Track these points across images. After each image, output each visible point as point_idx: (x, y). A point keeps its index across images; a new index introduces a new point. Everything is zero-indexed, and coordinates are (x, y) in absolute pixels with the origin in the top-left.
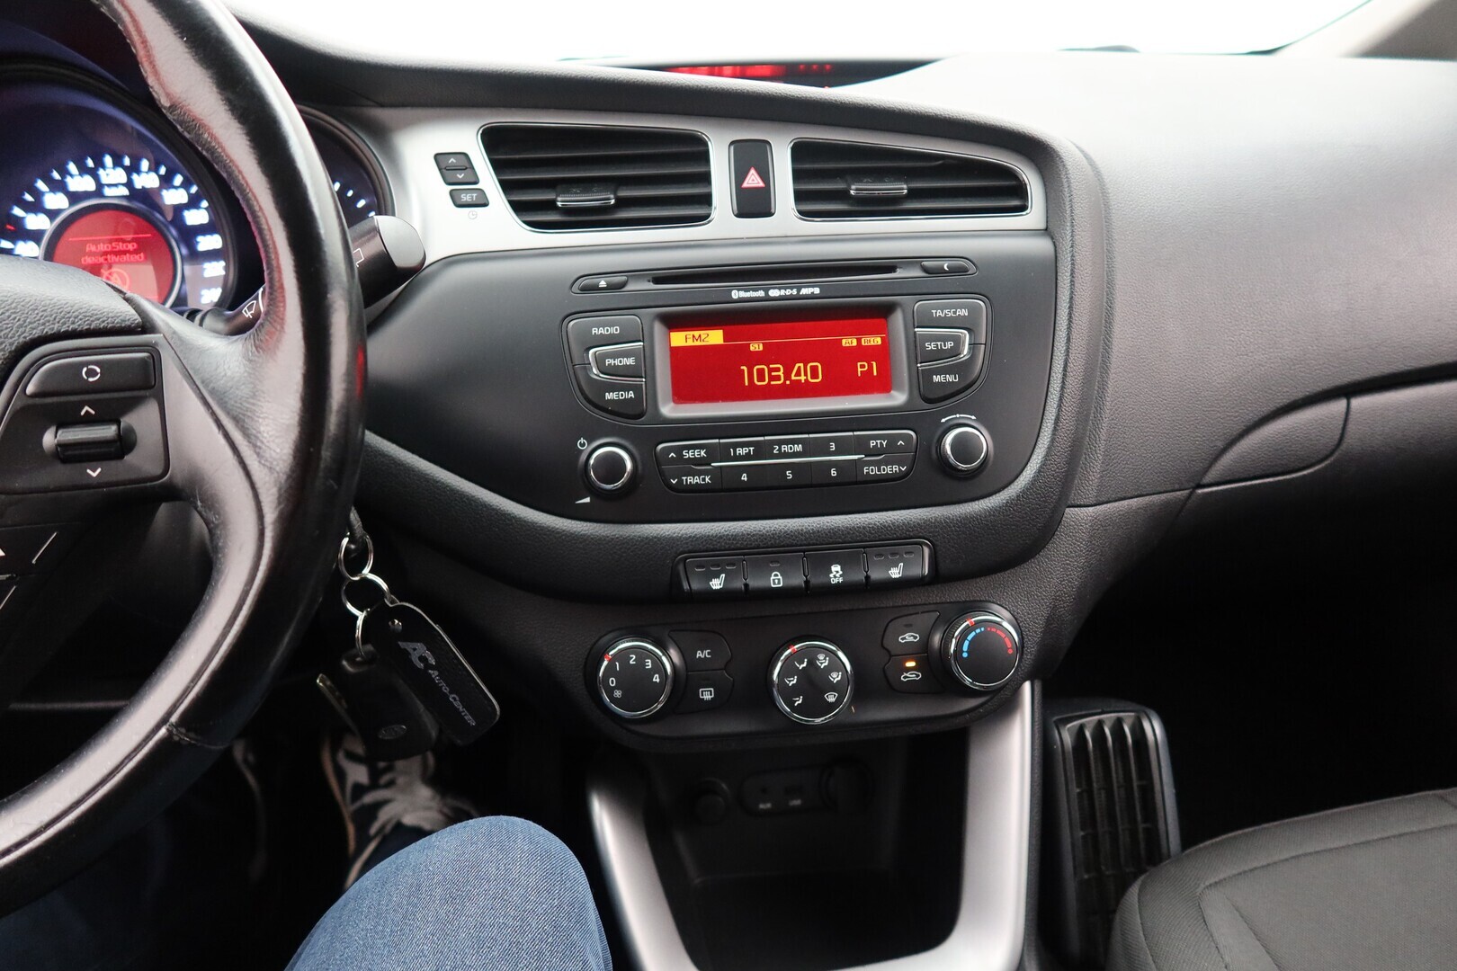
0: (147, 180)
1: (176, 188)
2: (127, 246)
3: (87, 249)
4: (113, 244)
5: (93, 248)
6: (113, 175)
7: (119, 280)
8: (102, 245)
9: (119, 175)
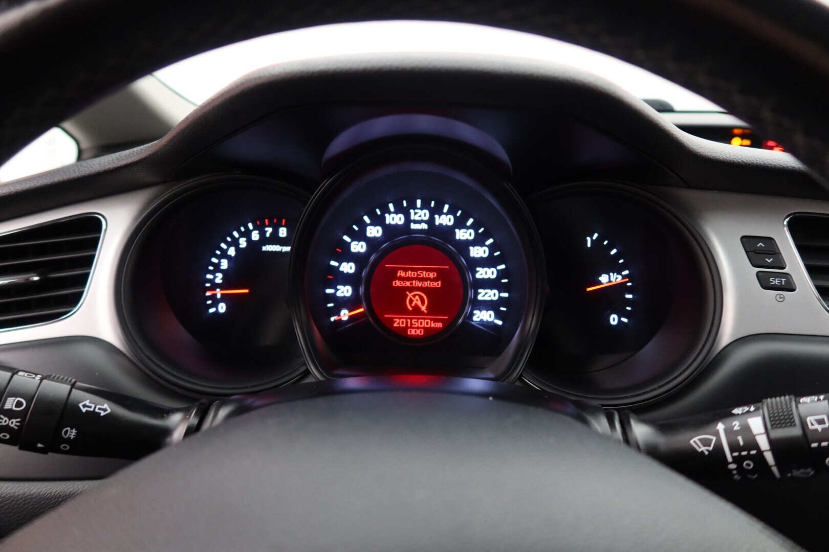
0: (445, 220)
1: (468, 228)
2: (429, 275)
3: (399, 274)
4: (419, 272)
5: (403, 274)
6: (420, 215)
7: (419, 300)
8: (410, 272)
9: (424, 214)
